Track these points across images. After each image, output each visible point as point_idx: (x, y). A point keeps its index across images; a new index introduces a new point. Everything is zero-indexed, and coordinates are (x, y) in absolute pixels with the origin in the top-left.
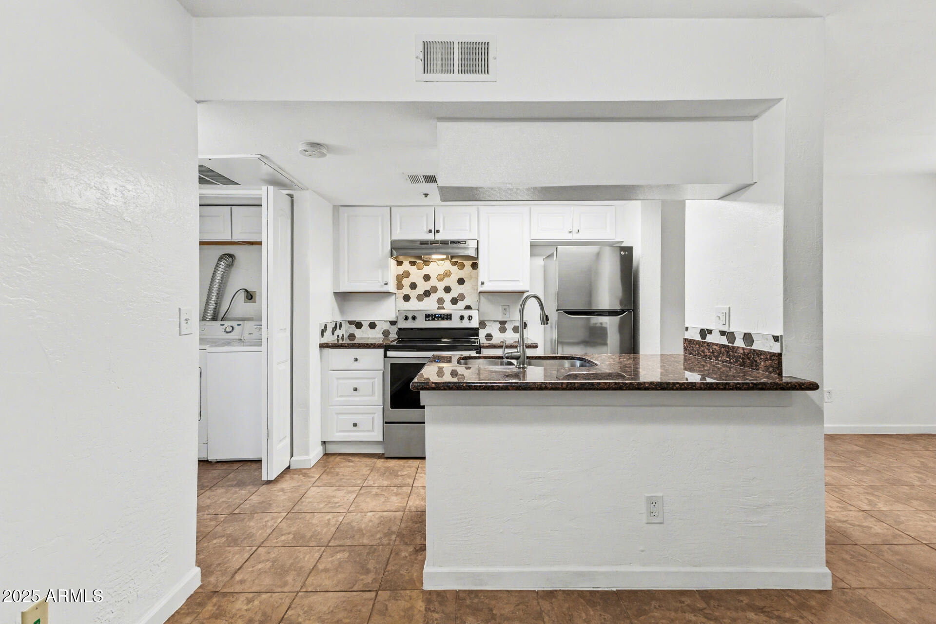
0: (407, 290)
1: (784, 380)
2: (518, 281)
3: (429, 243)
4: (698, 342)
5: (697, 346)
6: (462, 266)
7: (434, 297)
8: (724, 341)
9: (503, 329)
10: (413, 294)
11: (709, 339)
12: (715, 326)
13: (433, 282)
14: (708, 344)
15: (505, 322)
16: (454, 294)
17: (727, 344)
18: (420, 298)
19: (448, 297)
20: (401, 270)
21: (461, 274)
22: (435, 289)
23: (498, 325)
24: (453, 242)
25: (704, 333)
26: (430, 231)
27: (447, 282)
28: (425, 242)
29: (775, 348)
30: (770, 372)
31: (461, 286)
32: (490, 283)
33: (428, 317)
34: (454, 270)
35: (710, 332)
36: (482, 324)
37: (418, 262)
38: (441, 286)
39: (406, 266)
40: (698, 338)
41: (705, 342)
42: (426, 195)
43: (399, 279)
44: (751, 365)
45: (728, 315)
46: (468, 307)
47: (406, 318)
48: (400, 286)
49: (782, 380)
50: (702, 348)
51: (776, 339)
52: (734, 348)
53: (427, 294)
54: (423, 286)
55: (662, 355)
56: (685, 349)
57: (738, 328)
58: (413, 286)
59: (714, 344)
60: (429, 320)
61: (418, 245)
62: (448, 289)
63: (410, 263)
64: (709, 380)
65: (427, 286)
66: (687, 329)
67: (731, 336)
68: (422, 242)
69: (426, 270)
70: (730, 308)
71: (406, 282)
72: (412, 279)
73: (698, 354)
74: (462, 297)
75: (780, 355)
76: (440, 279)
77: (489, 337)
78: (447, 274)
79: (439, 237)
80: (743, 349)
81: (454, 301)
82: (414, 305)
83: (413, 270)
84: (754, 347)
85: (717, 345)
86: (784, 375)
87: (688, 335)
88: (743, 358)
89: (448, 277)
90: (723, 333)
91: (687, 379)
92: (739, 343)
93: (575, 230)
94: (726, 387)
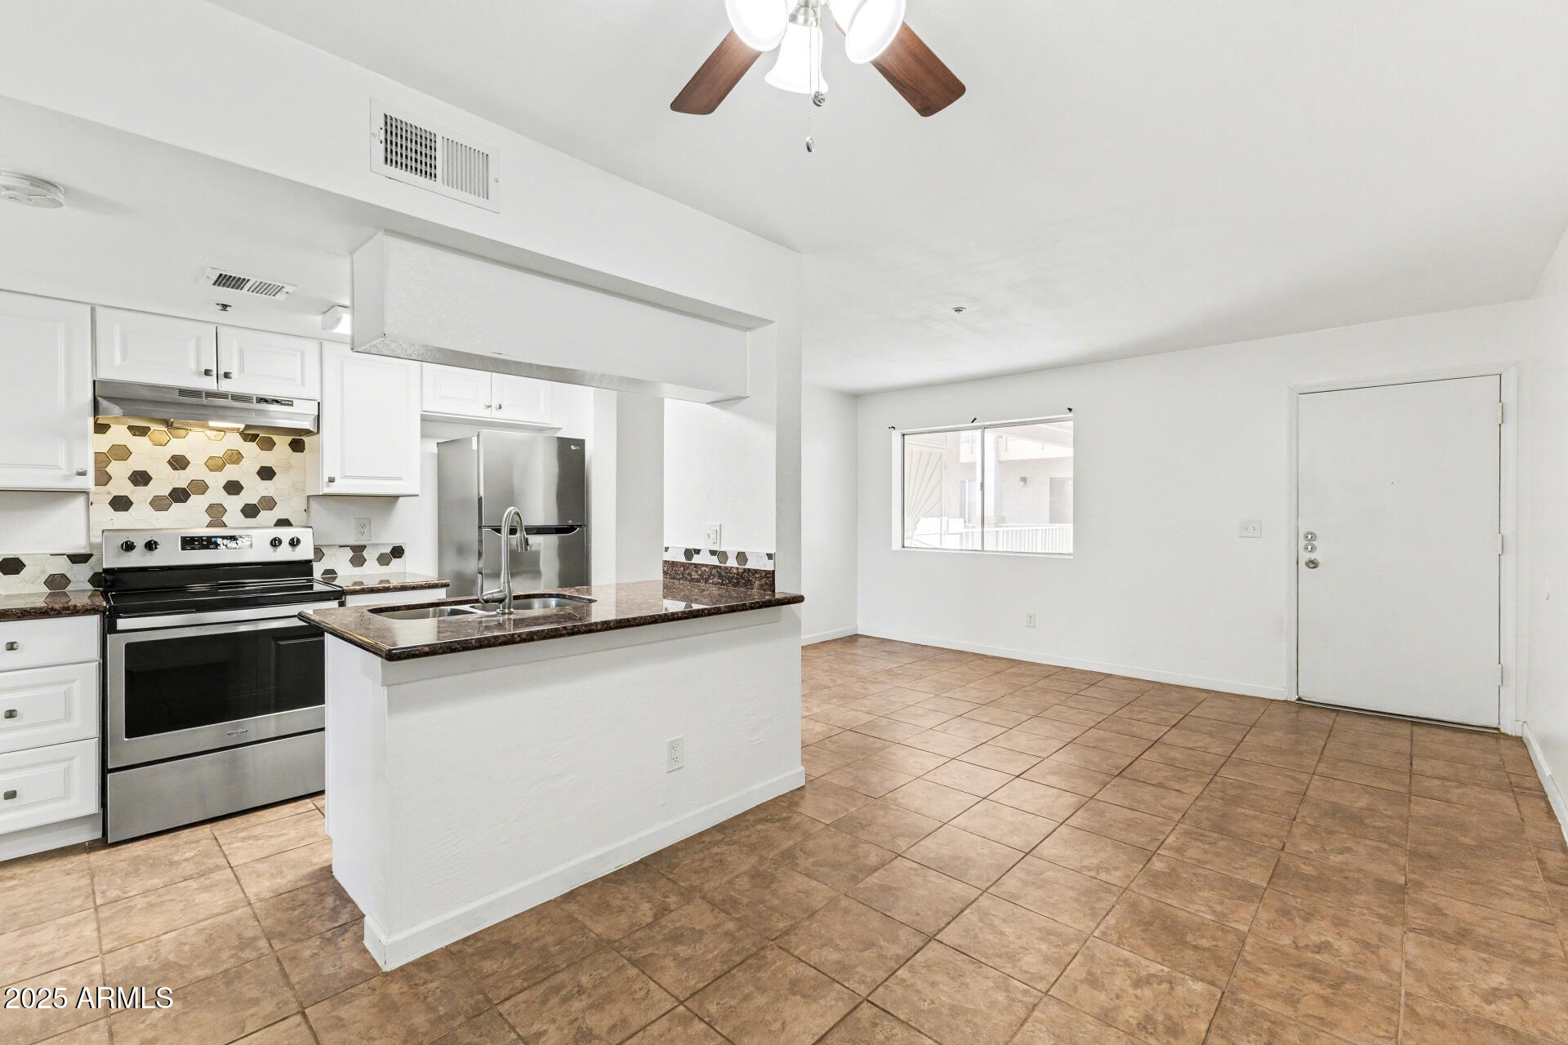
0: (121, 486)
1: (777, 596)
2: (400, 479)
3: (204, 394)
4: (683, 564)
5: (682, 569)
6: (268, 445)
7: (198, 503)
8: (714, 561)
9: (358, 560)
10: (141, 496)
11: (696, 559)
12: (704, 545)
13: (196, 471)
14: (696, 565)
15: (363, 547)
16: (250, 496)
17: (718, 564)
18: (158, 504)
19: (234, 504)
20: (104, 443)
21: (268, 459)
22: (201, 487)
23: (350, 554)
24: (262, 400)
25: (689, 553)
26: (207, 372)
27: (231, 473)
28: (196, 393)
29: (768, 566)
30: (765, 590)
31: (267, 483)
32: (346, 480)
33: (189, 543)
34: (250, 449)
35: (698, 552)
36: (319, 552)
37: (152, 429)
38: (217, 481)
39: (119, 434)
40: (683, 559)
41: (691, 564)
42: (225, 307)
43: (102, 460)
44: (745, 585)
45: (719, 532)
46: (283, 523)
47: (129, 547)
48: (103, 478)
49: (774, 596)
50: (687, 572)
51: (770, 556)
52: (726, 568)
53: (180, 495)
54: (165, 480)
55: (617, 585)
56: (665, 573)
57: (731, 548)
58: (141, 478)
59: (703, 565)
60: (193, 549)
61: (176, 397)
62: (233, 488)
63: (131, 428)
64: (696, 607)
65: (181, 479)
66: (667, 549)
67: (723, 556)
68: (184, 392)
69: (177, 446)
70: (720, 525)
71: (120, 471)
72: (135, 464)
73: (683, 578)
74: (269, 503)
75: (774, 572)
76: (215, 465)
77: (330, 574)
78: (236, 457)
79: (226, 386)
80: (737, 568)
81: (250, 511)
82: (141, 519)
83: (138, 444)
84: (748, 566)
85: (707, 566)
86: (776, 591)
87: (668, 557)
88: (737, 579)
89: (234, 463)
90: (713, 553)
91: (666, 609)
92: (732, 563)
93: (495, 404)
94: (717, 612)
